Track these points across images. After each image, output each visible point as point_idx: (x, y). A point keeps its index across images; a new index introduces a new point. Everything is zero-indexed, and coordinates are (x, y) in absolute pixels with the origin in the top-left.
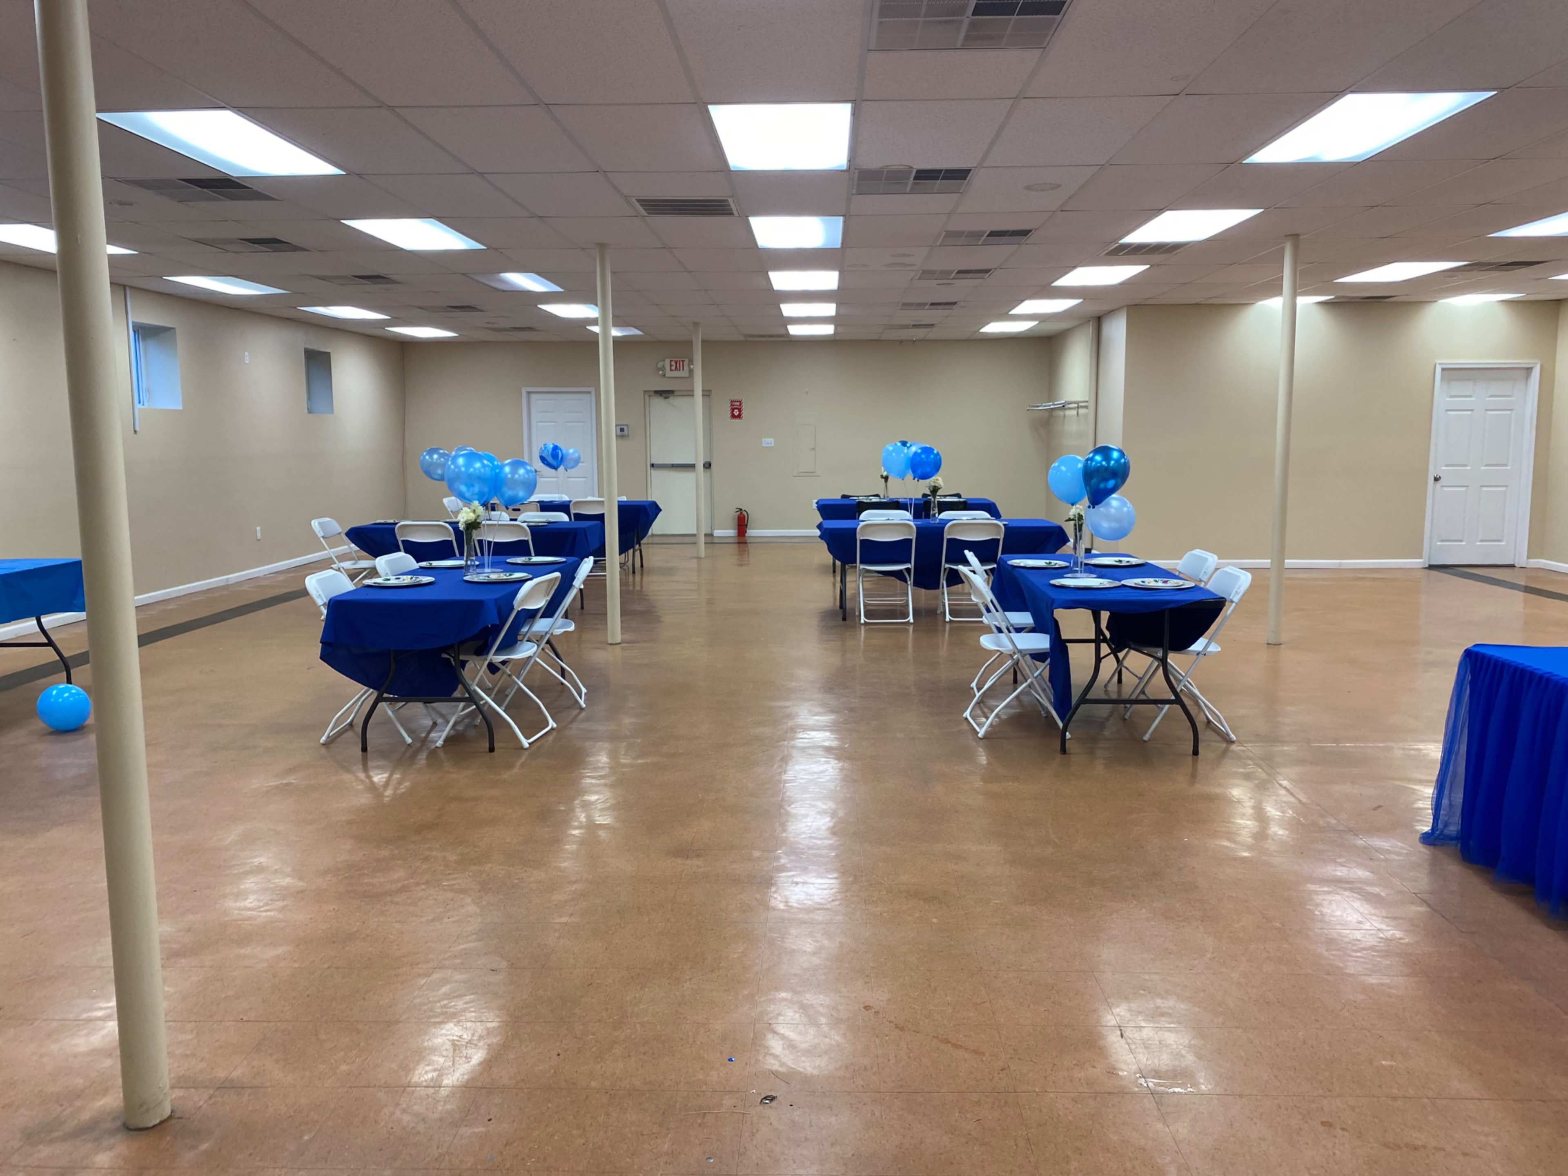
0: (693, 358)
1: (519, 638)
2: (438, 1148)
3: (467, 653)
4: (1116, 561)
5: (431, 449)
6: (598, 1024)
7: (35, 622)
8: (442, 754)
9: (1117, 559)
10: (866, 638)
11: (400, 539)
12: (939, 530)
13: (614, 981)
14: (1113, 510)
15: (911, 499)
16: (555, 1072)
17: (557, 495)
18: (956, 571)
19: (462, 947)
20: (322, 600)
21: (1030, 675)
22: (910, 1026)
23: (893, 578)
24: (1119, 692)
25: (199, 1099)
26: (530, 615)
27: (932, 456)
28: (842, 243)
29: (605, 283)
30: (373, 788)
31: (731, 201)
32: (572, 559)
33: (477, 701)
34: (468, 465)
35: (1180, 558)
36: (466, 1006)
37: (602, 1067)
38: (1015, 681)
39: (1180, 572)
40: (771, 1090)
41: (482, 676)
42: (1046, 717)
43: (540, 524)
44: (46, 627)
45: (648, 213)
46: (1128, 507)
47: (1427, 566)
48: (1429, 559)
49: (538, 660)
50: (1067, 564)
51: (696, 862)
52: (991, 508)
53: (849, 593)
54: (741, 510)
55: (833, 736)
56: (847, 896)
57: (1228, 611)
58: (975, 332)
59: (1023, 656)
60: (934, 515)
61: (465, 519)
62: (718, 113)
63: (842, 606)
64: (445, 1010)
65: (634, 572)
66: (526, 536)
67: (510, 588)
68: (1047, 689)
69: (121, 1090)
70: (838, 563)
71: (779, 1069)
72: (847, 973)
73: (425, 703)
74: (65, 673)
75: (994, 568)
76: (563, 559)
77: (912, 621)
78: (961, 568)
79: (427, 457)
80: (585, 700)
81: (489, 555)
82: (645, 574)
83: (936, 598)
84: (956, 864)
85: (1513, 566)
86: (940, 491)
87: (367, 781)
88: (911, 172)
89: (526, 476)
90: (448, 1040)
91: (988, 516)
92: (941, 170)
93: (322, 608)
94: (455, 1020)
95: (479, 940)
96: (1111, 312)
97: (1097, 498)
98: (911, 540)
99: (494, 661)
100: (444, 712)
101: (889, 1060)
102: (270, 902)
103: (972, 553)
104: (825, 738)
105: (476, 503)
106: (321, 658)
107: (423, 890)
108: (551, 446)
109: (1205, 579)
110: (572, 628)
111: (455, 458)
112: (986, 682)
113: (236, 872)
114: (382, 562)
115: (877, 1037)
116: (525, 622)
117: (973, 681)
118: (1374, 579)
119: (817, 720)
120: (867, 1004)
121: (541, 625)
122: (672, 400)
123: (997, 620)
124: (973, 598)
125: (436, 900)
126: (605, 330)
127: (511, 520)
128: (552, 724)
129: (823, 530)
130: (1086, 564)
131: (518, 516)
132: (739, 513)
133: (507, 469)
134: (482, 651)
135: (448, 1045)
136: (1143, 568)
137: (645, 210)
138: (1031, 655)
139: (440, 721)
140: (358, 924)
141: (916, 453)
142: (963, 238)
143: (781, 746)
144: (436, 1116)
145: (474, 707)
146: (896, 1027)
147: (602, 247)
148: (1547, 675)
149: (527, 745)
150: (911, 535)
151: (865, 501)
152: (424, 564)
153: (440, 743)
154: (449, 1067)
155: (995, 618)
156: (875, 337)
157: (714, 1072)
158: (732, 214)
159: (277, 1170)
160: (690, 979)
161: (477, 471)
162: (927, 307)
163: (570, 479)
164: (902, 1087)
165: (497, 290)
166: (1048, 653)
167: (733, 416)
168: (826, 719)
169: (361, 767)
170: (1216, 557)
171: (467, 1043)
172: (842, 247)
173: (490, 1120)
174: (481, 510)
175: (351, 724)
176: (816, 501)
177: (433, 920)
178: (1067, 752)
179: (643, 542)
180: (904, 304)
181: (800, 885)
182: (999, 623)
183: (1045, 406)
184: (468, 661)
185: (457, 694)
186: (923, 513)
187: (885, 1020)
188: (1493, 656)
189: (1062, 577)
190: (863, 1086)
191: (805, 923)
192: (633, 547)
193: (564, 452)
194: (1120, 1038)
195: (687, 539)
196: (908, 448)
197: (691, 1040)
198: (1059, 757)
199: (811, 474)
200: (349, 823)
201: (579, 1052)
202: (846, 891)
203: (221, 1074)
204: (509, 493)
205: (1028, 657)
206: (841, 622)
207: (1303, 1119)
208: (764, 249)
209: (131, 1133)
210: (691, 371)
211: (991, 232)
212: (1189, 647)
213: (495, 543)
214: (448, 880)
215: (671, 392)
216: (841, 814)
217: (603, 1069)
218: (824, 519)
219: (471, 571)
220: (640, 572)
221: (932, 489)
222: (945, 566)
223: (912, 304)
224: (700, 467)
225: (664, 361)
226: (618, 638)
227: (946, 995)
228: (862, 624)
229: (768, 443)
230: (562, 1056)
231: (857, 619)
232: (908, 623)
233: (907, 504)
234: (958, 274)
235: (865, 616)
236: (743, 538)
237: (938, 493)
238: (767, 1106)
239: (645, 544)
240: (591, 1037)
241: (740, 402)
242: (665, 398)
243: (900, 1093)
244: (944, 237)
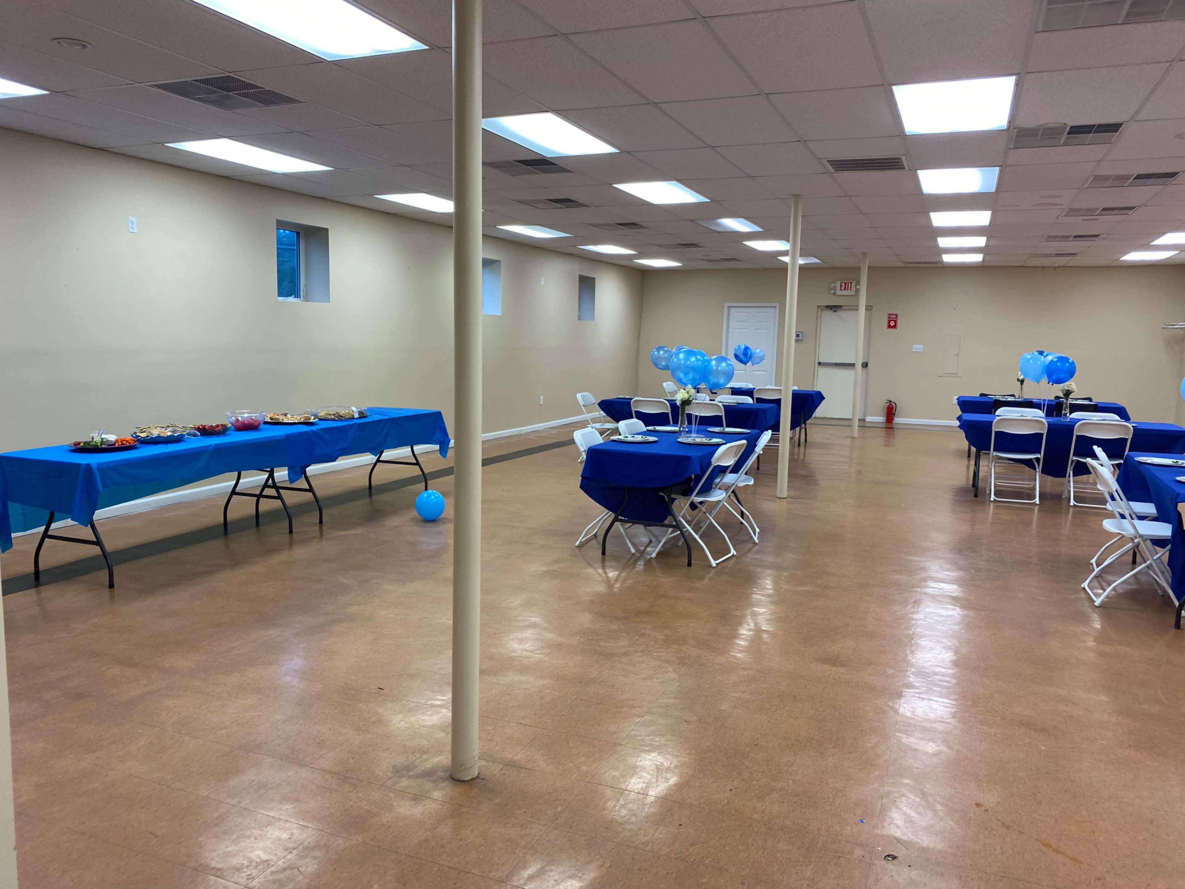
0: (859, 280)
1: (714, 486)
2: (645, 836)
3: (678, 493)
5: (659, 347)
6: (761, 774)
7: (410, 449)
8: (654, 563)
10: (994, 513)
11: (634, 409)
12: (1070, 428)
13: (774, 746)
15: (1044, 400)
16: (728, 802)
17: (744, 384)
18: (1085, 464)
19: (665, 701)
20: (584, 448)
21: (1150, 557)
22: (1015, 826)
23: (1024, 466)
25: (494, 769)
26: (723, 470)
27: (1067, 364)
28: (997, 188)
29: (797, 226)
30: (607, 581)
31: (903, 158)
32: (755, 431)
33: (682, 528)
34: (687, 359)
36: (666, 743)
37: (762, 806)
38: (1134, 562)
40: (894, 851)
41: (684, 512)
42: (1163, 596)
43: (732, 404)
44: (416, 453)
45: (836, 170)
49: (725, 503)
51: (841, 670)
52: (1121, 412)
53: (981, 474)
54: (891, 401)
55: (960, 589)
56: (965, 716)
58: (1116, 260)
59: (1144, 541)
60: (1066, 415)
61: (681, 397)
62: (901, 92)
63: (975, 485)
64: (652, 742)
65: (799, 445)
66: (721, 413)
67: (711, 449)
68: (1165, 571)
69: (450, 754)
70: (973, 449)
71: (901, 837)
72: (963, 775)
73: (646, 525)
74: (424, 483)
75: (1120, 463)
76: (748, 431)
77: (1038, 502)
78: (1089, 460)
79: (656, 353)
80: (758, 538)
81: (695, 424)
82: (807, 447)
83: (1062, 485)
84: (1067, 706)
86: (1072, 394)
87: (604, 575)
88: (1065, 128)
89: (727, 368)
90: (654, 764)
91: (1118, 418)
92: (1095, 125)
93: (583, 453)
94: (658, 751)
95: (678, 698)
98: (1042, 434)
99: (695, 501)
100: (657, 533)
101: (995, 850)
102: (541, 648)
103: (1100, 449)
104: (952, 589)
105: (690, 386)
106: (581, 487)
107: (640, 656)
108: (743, 347)
110: (752, 482)
111: (677, 355)
112: (1106, 560)
113: (521, 624)
114: (622, 425)
115: (986, 829)
116: (717, 475)
117: (1093, 558)
119: (948, 575)
120: (978, 802)
121: (729, 478)
122: (840, 313)
123: (1121, 508)
124: (1099, 486)
125: (648, 665)
126: (794, 260)
127: (711, 400)
128: (733, 552)
129: (962, 422)
131: (716, 397)
132: (888, 404)
133: (713, 363)
134: (687, 492)
135: (653, 767)
137: (833, 168)
138: (1152, 540)
139: (654, 540)
140: (596, 672)
141: (1052, 361)
142: (1110, 181)
143: (915, 591)
144: (644, 814)
145: (679, 532)
146: (1003, 826)
147: (796, 197)
149: (714, 565)
150: (1042, 429)
151: (1001, 399)
152: (650, 428)
153: (654, 555)
154: (654, 782)
155: (1121, 505)
156: (1020, 264)
157: (848, 828)
158: (904, 168)
159: (541, 826)
160: (833, 755)
161: (692, 364)
162: (1070, 239)
163: (754, 372)
164: (1005, 872)
165: (714, 231)
166: (1169, 540)
167: (890, 326)
168: (953, 574)
169: (601, 565)
171: (667, 768)
172: (997, 191)
173: (680, 825)
174: (693, 391)
175: (595, 535)
176: (957, 397)
177: (645, 679)
178: (1181, 627)
179: (807, 422)
180: (1049, 237)
181: (925, 701)
182: (1123, 511)
183: (1181, 325)
184: (676, 499)
185: (666, 522)
186: (1055, 413)
187: (993, 818)
190: (971, 865)
191: (928, 730)
192: (800, 425)
193: (752, 351)
195: (844, 423)
196: (1045, 356)
197: (831, 800)
198: (1173, 631)
199: (953, 375)
200: (591, 602)
201: (746, 791)
202: (965, 712)
203: (508, 756)
204: (713, 380)
205: (1149, 542)
206: (973, 498)
208: (929, 195)
209: (455, 782)
210: (857, 291)
211: (1138, 175)
213: (701, 417)
214: (657, 652)
215: (840, 307)
216: (964, 650)
217: (764, 807)
218: (962, 412)
219: (682, 435)
220: (804, 445)
221: (1065, 392)
222: (1073, 458)
223: (1057, 237)
224: (859, 366)
225: (836, 282)
226: (785, 494)
227: (1050, 809)
228: (992, 501)
229: (918, 349)
230: (733, 792)
231: (987, 497)
232: (1034, 504)
233: (1041, 404)
234: (1103, 212)
235: (995, 495)
236: (890, 424)
237: (1071, 396)
238: (889, 862)
239: (809, 424)
240: (755, 782)
241: (896, 315)
242: (835, 311)
243: (1004, 877)
244: (1093, 180)
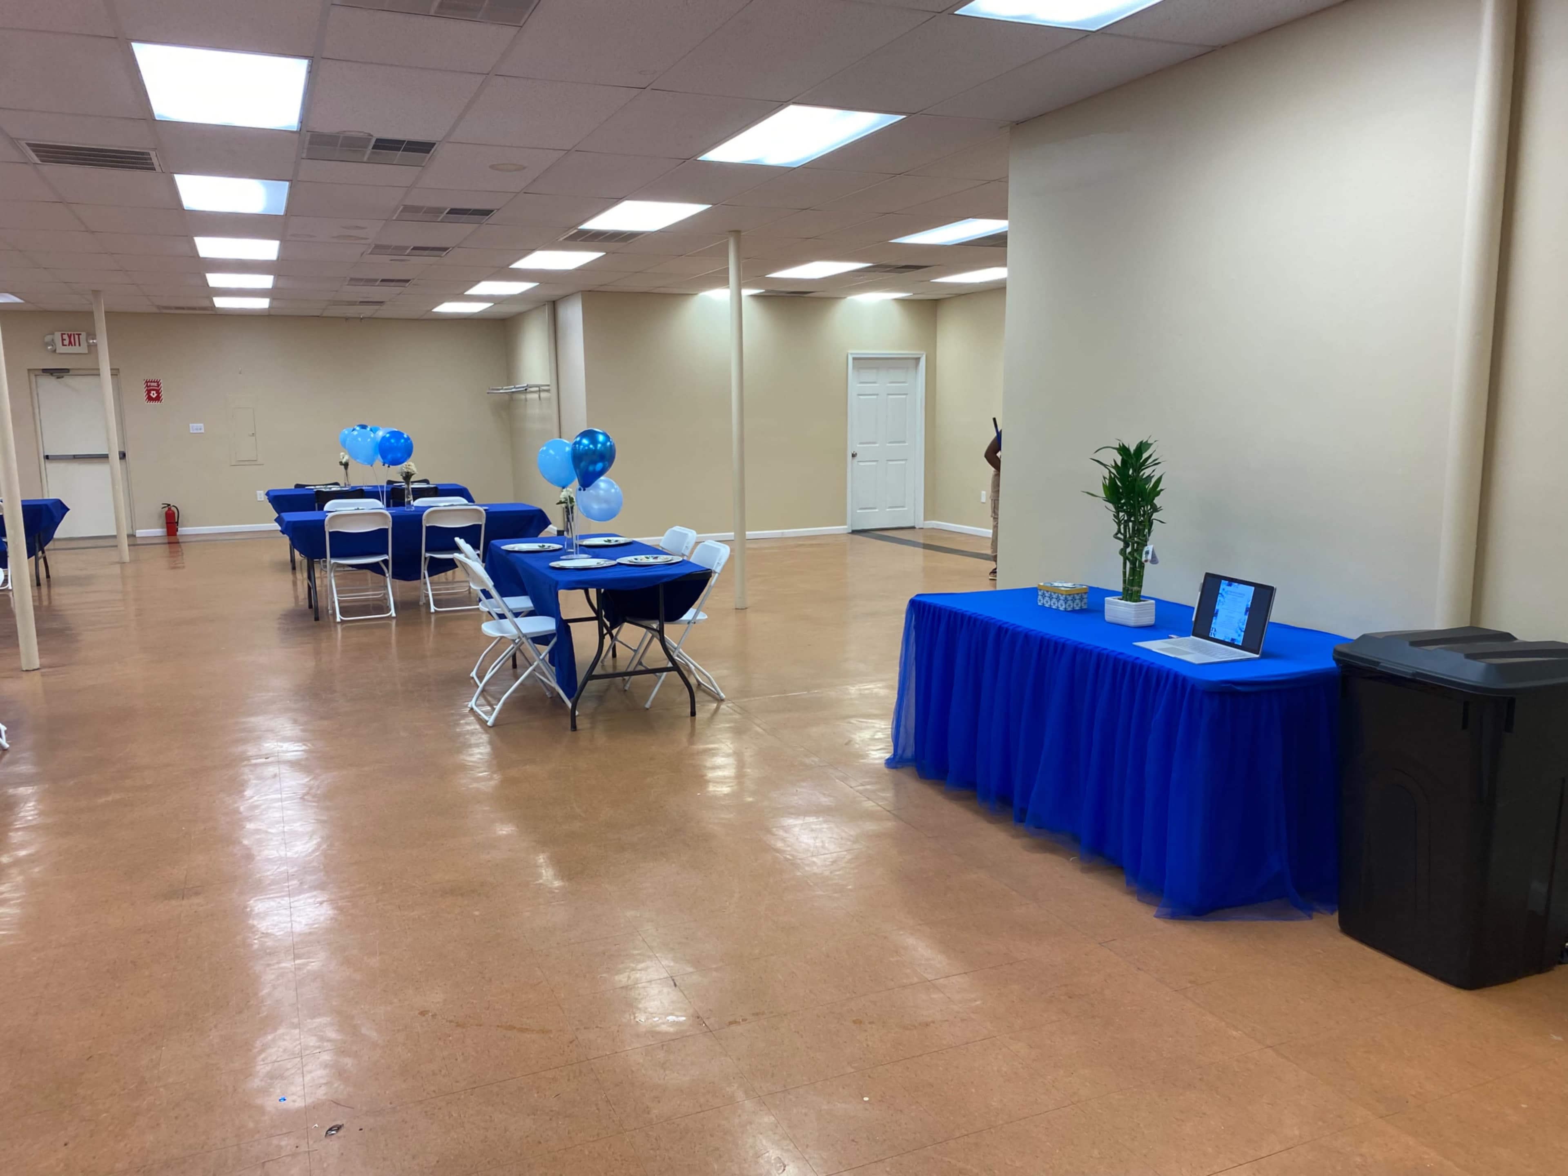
0: (93, 331)
4: (606, 541)
6: (110, 1099)
9: (606, 539)
10: (344, 638)
12: (417, 517)
13: (120, 1048)
14: (601, 492)
15: (379, 487)
16: (66, 1164)
18: (444, 560)
21: (536, 658)
22: (471, 1021)
23: (369, 571)
24: (615, 666)
27: (402, 441)
28: (287, 211)
31: (153, 154)
35: (663, 535)
37: (126, 1145)
38: (515, 666)
39: (662, 548)
40: (328, 1122)
42: (551, 698)
45: (42, 161)
46: (615, 489)
47: (850, 531)
48: (852, 525)
50: (561, 546)
51: (196, 900)
52: (466, 494)
53: (319, 590)
54: (169, 505)
57: (713, 581)
58: (428, 311)
59: (527, 639)
60: (409, 502)
62: (144, 53)
63: (312, 604)
68: (552, 670)
70: (303, 558)
71: (339, 1097)
72: (395, 984)
77: (394, 615)
78: (456, 556)
80: (7, 740)
82: (52, 585)
83: (417, 589)
84: (488, 853)
85: (913, 528)
86: (413, 476)
88: (369, 140)
91: (465, 501)
92: (405, 141)
96: (566, 297)
97: (587, 481)
98: (386, 530)
101: (456, 1059)
103: (462, 540)
109: (687, 553)
112: (487, 671)
115: (440, 1038)
117: (472, 671)
118: (811, 545)
120: (422, 1010)
122: (68, 380)
123: (498, 607)
129: (282, 524)
130: (580, 545)
132: (166, 509)
136: (632, 546)
137: (37, 156)
138: (533, 638)
141: (384, 438)
142: (421, 214)
146: (457, 1026)
148: (974, 616)
150: (385, 524)
151: (324, 490)
155: (497, 603)
156: (316, 313)
158: (154, 169)
160: (216, 1026)
162: (377, 283)
164: (475, 1082)
166: (551, 635)
167: (151, 399)
170: (694, 532)
172: (286, 214)
176: (265, 492)
178: (579, 729)
179: (45, 548)
180: (352, 279)
182: (501, 609)
183: (505, 389)
186: (397, 501)
187: (444, 1021)
188: (932, 603)
189: (558, 559)
190: (434, 1091)
194: (674, 987)
195: (106, 542)
196: (374, 432)
197: (230, 1090)
198: (573, 733)
199: (253, 462)
201: (92, 1136)
205: (531, 640)
206: (315, 623)
207: (838, 1022)
208: (191, 211)
210: (93, 346)
211: (451, 209)
212: (681, 617)
215: (65, 371)
217: (128, 1146)
218: (279, 511)
220: (46, 583)
221: (404, 475)
222: (425, 555)
223: (361, 280)
224: (115, 456)
225: (53, 334)
226: (37, 663)
227: (502, 983)
228: (339, 623)
229: (197, 429)
230: (70, 1146)
231: (331, 618)
232: (390, 617)
233: (379, 492)
234: (414, 251)
235: (341, 613)
236: (173, 537)
237: (412, 479)
238: (333, 1137)
239: (49, 550)
240: (105, 1115)
241: (157, 382)
242: (58, 378)
243: (475, 1088)
244: (402, 211)
